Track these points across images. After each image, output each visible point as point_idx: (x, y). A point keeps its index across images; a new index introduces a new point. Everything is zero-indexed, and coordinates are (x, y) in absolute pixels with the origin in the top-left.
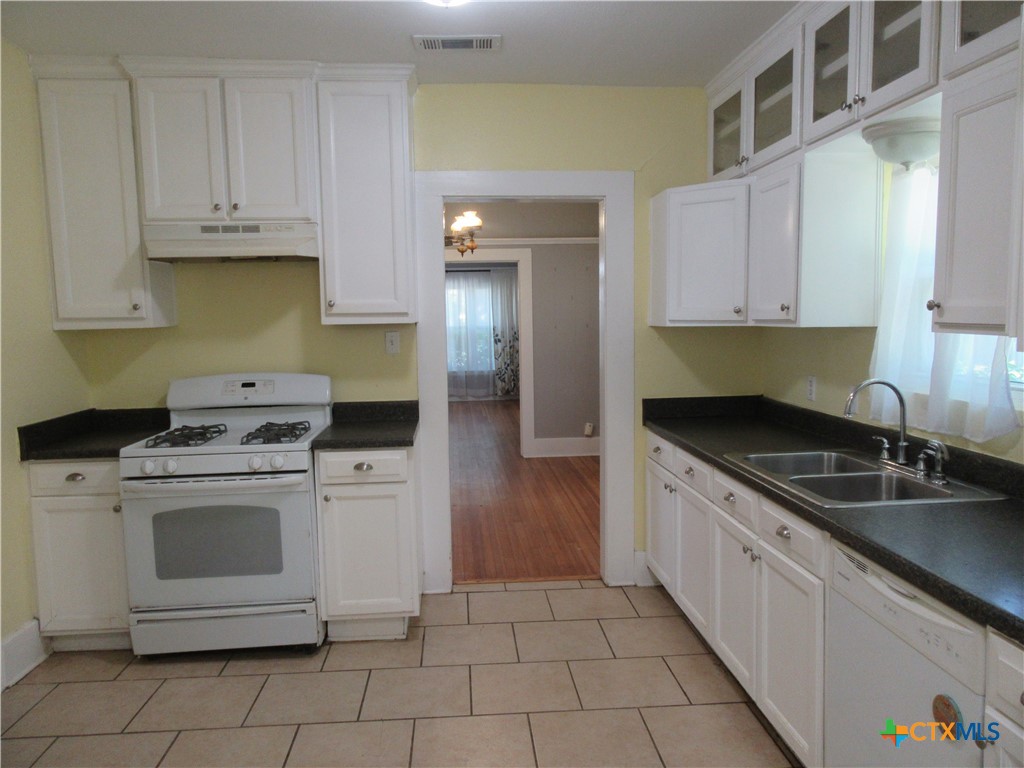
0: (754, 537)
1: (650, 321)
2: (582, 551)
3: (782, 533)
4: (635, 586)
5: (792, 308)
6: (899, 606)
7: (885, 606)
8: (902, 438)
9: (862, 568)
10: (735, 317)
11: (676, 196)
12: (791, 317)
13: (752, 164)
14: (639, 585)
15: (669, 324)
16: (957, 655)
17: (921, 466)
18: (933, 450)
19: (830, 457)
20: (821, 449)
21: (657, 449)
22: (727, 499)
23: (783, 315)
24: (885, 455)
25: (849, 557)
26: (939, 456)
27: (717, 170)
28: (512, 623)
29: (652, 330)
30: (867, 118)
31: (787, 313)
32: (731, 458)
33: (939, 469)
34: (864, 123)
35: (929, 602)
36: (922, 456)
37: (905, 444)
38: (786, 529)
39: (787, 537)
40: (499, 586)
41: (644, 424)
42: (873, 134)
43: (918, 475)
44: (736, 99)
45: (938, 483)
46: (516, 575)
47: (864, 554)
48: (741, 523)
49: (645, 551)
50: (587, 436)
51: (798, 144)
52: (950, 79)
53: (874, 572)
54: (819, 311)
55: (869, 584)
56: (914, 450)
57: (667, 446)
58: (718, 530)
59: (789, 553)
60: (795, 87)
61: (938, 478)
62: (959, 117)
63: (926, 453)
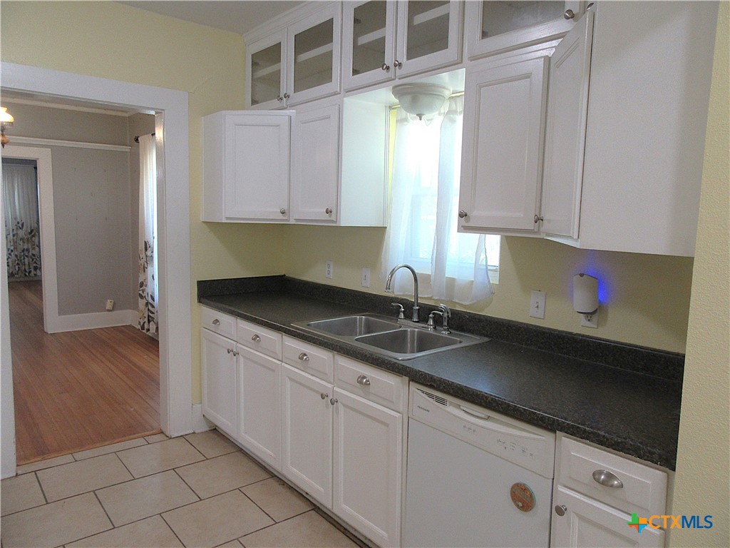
0: (330, 386)
1: (203, 218)
2: (135, 410)
3: (362, 382)
4: (194, 433)
5: (334, 212)
6: (477, 425)
7: (465, 427)
8: (416, 304)
9: (442, 402)
10: (281, 217)
11: (231, 118)
12: (333, 218)
13: (291, 101)
14: (196, 432)
15: (224, 221)
16: (531, 455)
17: (431, 322)
18: (441, 311)
19: (361, 319)
20: (352, 314)
21: (216, 321)
22: (301, 358)
23: (326, 217)
24: (402, 315)
25: (427, 394)
26: (446, 315)
27: (254, 102)
28: (94, 491)
29: (204, 225)
30: (399, 79)
31: (330, 216)
32: (297, 326)
33: (445, 324)
34: (398, 82)
35: (503, 420)
36: (431, 315)
37: (417, 308)
38: (364, 377)
39: (367, 384)
40: (69, 458)
41: (200, 301)
42: (399, 91)
43: (430, 328)
44: (277, 48)
45: (445, 333)
46: (81, 443)
47: (442, 391)
48: (312, 375)
49: (201, 403)
50: (109, 311)
51: (338, 90)
52: (471, 61)
53: (451, 404)
54: (353, 214)
55: (449, 413)
56: (425, 313)
57: (226, 320)
58: (288, 383)
59: (367, 395)
60: (335, 46)
61: (445, 330)
62: (481, 87)
63: (434, 314)
